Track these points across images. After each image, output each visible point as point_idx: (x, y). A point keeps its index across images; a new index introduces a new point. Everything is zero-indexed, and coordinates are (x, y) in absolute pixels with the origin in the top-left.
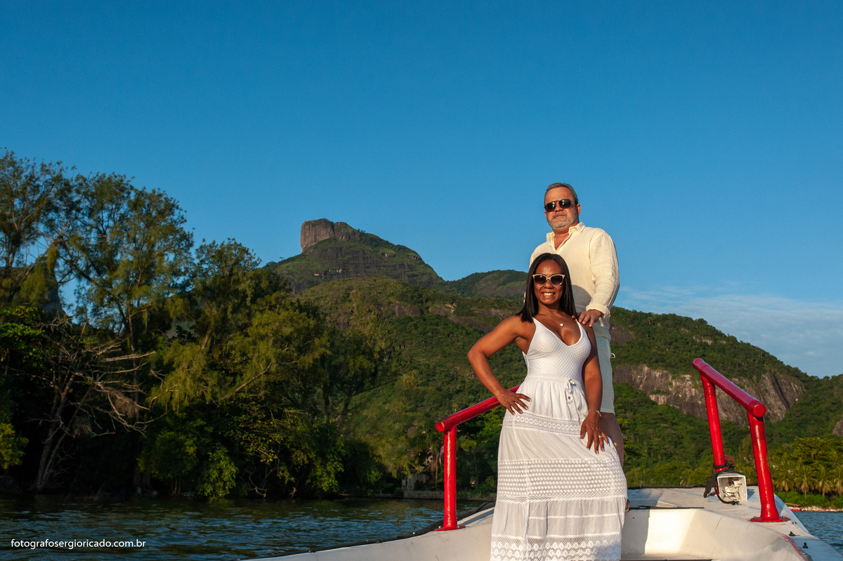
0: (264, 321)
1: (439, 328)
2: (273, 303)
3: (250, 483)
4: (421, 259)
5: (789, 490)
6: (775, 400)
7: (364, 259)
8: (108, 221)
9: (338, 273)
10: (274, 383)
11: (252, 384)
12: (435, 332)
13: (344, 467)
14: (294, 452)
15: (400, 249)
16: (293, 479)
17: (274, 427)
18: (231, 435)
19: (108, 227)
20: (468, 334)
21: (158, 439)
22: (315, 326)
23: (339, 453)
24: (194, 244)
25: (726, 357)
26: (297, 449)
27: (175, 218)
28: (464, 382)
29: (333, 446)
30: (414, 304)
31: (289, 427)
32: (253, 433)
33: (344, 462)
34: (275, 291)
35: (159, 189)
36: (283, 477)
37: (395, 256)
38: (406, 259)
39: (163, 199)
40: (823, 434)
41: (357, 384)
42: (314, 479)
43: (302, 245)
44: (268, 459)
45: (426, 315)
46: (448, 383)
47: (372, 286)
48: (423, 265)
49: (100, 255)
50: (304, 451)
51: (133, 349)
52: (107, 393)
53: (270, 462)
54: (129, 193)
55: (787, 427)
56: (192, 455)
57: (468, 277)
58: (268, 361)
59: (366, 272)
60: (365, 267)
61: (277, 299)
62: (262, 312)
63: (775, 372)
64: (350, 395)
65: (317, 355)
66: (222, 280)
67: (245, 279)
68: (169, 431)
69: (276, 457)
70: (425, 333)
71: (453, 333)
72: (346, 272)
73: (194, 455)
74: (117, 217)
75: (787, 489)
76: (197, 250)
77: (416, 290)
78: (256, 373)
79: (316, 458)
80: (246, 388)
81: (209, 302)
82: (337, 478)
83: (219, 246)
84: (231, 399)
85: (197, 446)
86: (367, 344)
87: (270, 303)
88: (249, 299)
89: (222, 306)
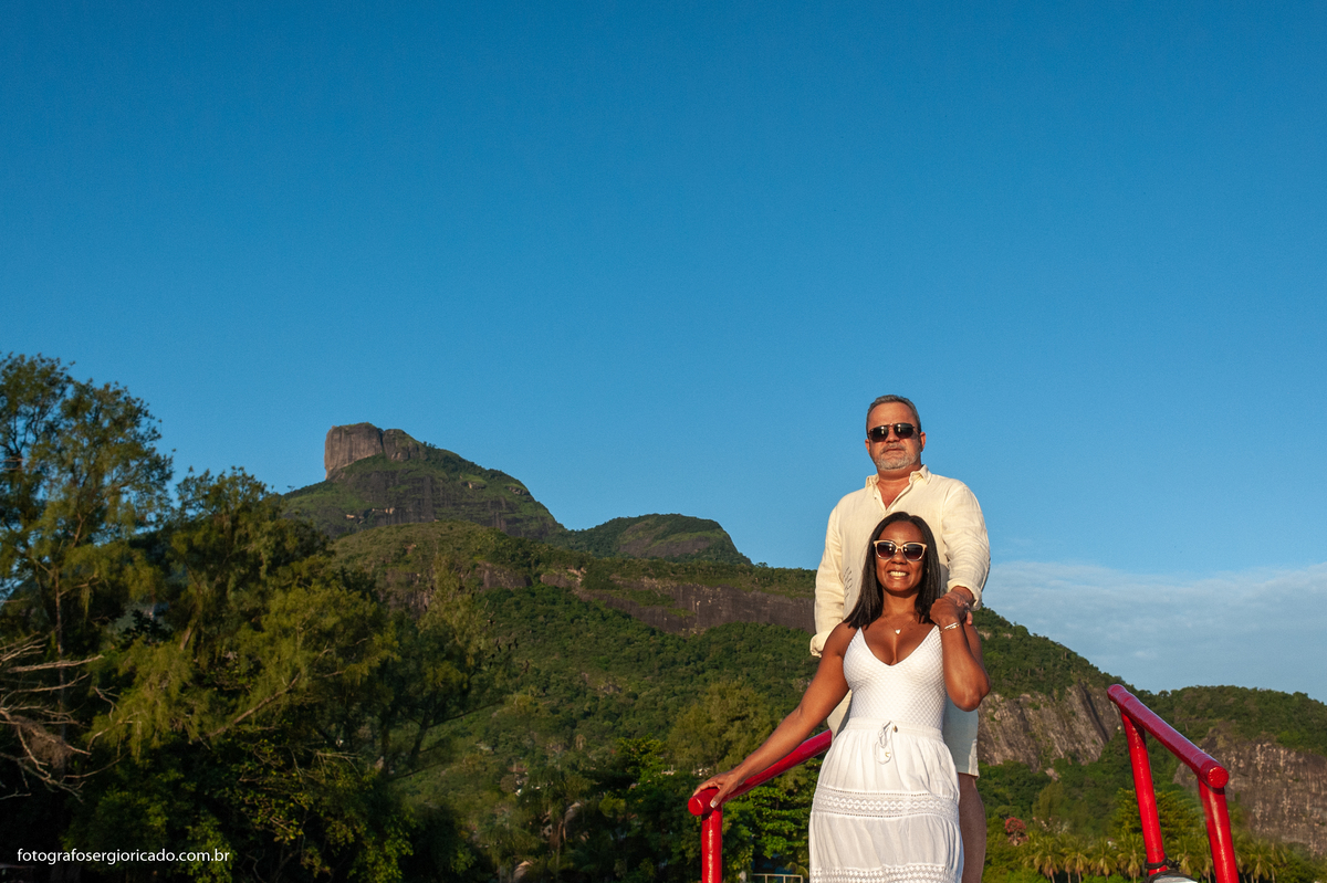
0: (289, 604)
1: (557, 608)
2: (305, 574)
3: (255, 877)
4: (528, 493)
5: (1110, 874)
6: (1087, 729)
7: (433, 491)
8: (25, 434)
9: (388, 515)
10: (301, 708)
11: (264, 710)
12: (550, 616)
13: (414, 849)
14: (329, 824)
15: (493, 476)
16: (327, 869)
17: (297, 782)
18: (226, 796)
19: (24, 444)
20: (605, 619)
21: (100, 803)
22: (374, 613)
23: (406, 824)
24: (174, 475)
25: (1011, 660)
26: (336, 819)
27: (141, 430)
28: (597, 698)
29: (396, 812)
30: (516, 568)
31: (324, 781)
32: (263, 791)
33: (412, 840)
34: (307, 554)
35: (116, 383)
36: (311, 867)
37: (484, 487)
38: (503, 493)
39: (122, 399)
40: (1159, 782)
41: (438, 708)
42: (363, 868)
43: (327, 467)
44: (288, 835)
45: (536, 588)
46: (570, 700)
47: (444, 538)
48: (531, 504)
49: (8, 491)
50: (348, 823)
51: (60, 650)
52: (15, 726)
53: (291, 841)
54: (64, 389)
55: (1104, 772)
56: (159, 830)
57: (605, 525)
58: (296, 671)
59: (435, 513)
60: (434, 505)
61: (310, 568)
62: (285, 589)
63: (1086, 684)
64: (424, 726)
65: (376, 662)
66: (221, 536)
67: (259, 534)
68: (120, 791)
69: (300, 833)
70: (533, 617)
71: (579, 617)
72: (401, 513)
73: (164, 830)
74: (41, 427)
75: (1106, 871)
76: (179, 486)
77: (520, 545)
78: (273, 692)
79: (367, 832)
80: (254, 717)
81: (196, 572)
82: (400, 867)
83: (215, 480)
84: (226, 735)
85: (167, 815)
86: (455, 642)
87: (300, 574)
88: (264, 568)
89: (218, 579)
